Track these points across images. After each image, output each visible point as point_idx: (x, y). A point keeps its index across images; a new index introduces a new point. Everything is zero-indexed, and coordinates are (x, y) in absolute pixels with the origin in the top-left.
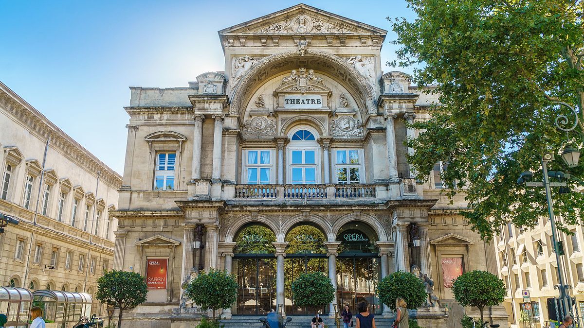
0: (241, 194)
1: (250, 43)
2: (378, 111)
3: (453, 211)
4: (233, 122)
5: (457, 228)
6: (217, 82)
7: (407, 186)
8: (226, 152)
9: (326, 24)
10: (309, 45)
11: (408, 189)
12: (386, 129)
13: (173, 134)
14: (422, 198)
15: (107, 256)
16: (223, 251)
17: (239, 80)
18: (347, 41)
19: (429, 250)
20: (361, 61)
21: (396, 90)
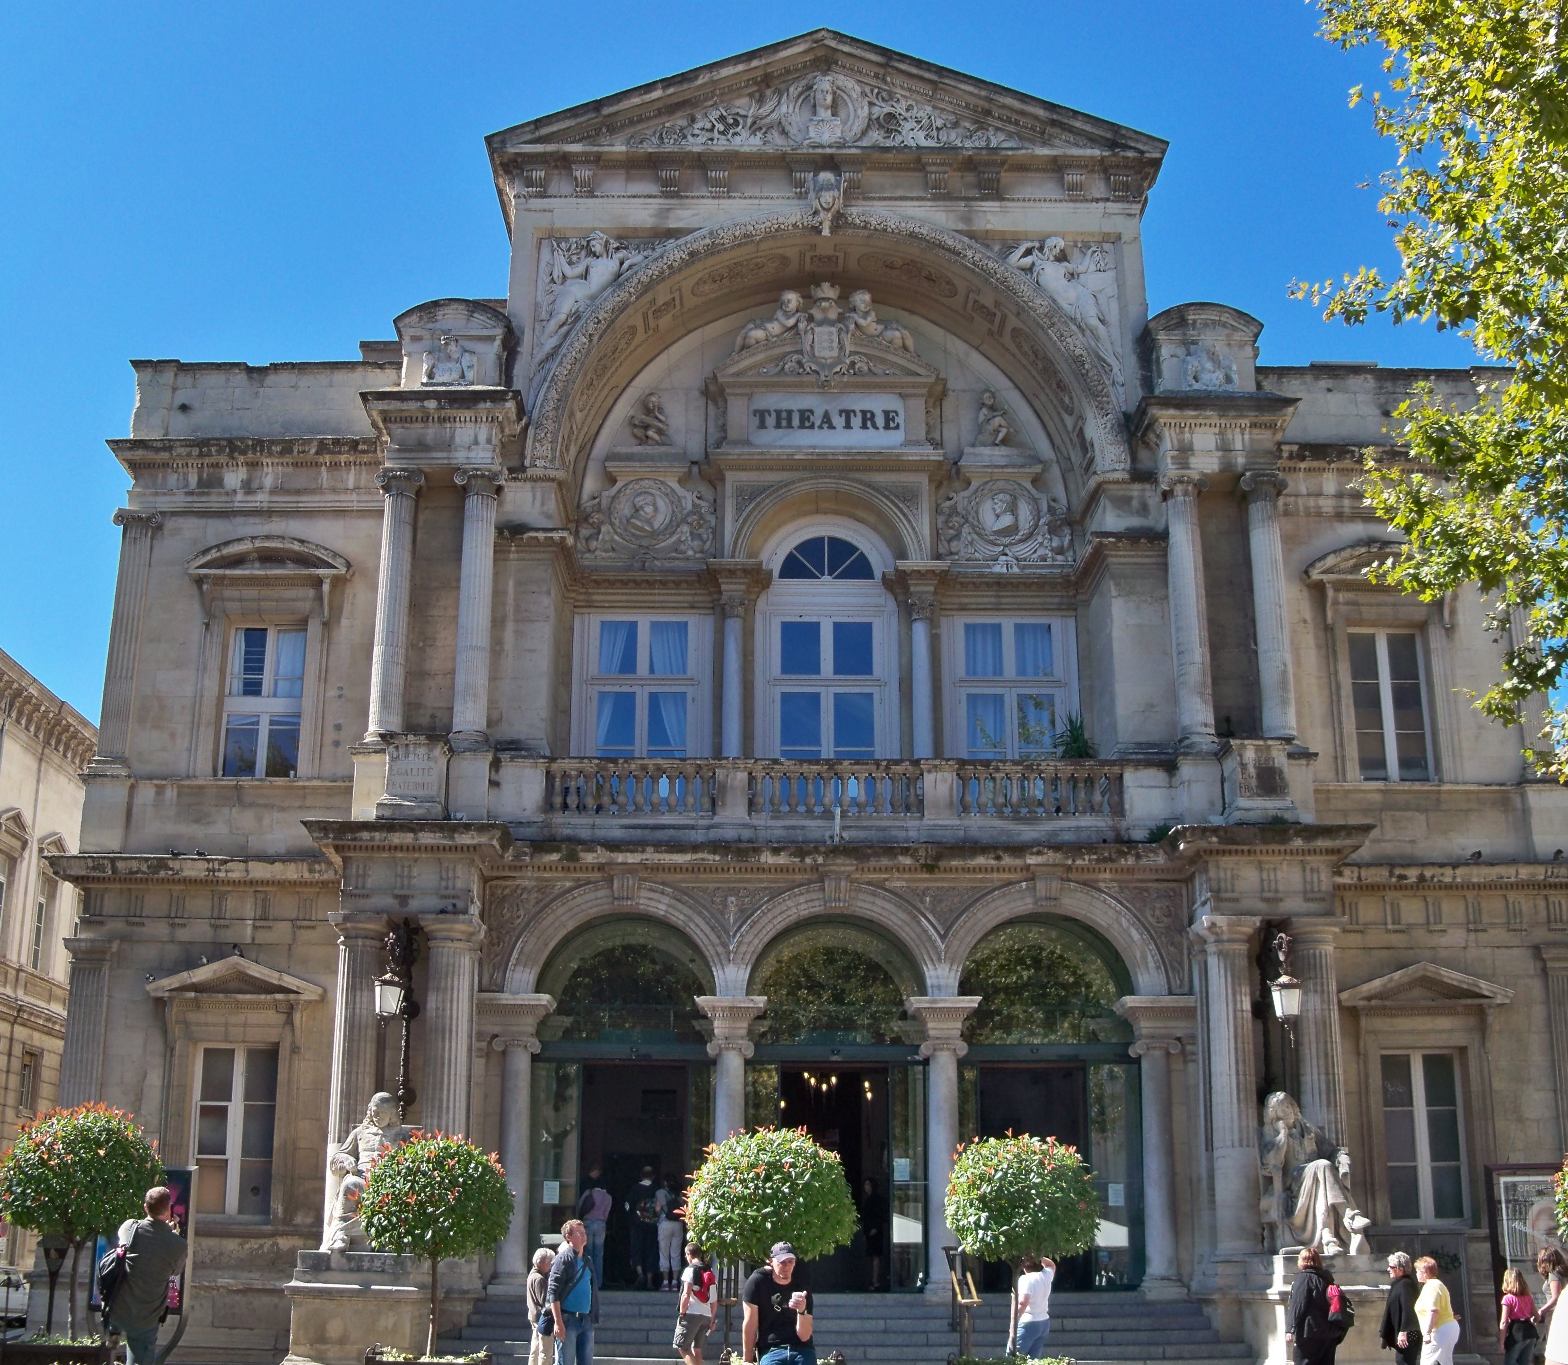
0: (572, 800)
1: (615, 185)
2: (1134, 458)
3: (1428, 873)
4: (538, 502)
5: (1444, 941)
6: (480, 339)
7: (1252, 770)
8: (510, 627)
9: (924, 111)
10: (853, 192)
11: (1254, 782)
12: (1164, 535)
13: (296, 547)
14: (1308, 818)
15: (37, 1035)
16: (496, 1030)
17: (565, 329)
18: (1006, 177)
19: (1336, 1028)
20: (1062, 257)
21: (1205, 377)
